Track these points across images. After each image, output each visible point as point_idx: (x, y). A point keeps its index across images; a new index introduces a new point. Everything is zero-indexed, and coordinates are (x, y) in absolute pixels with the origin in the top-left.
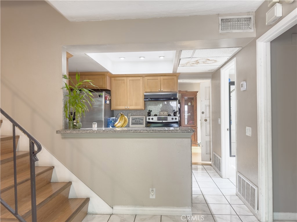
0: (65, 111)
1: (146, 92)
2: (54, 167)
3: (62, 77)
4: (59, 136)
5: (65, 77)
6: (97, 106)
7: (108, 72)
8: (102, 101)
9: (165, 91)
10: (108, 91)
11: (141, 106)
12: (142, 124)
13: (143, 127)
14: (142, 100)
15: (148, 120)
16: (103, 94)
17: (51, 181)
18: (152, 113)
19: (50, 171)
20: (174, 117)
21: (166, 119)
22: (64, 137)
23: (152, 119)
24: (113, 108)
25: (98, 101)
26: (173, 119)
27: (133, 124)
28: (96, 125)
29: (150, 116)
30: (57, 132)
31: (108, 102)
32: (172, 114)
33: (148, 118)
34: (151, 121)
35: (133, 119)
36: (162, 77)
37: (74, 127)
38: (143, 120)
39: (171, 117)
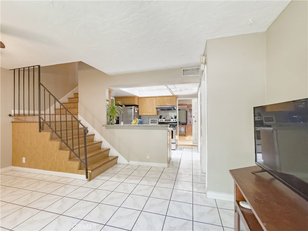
0: (107, 116)
1: (158, 106)
2: (102, 142)
3: (106, 100)
4: (104, 127)
6: (129, 114)
7: (136, 96)
8: (133, 110)
9: (168, 105)
10: (137, 106)
11: (155, 113)
12: (156, 123)
14: (155, 111)
15: (159, 121)
16: (133, 107)
17: (101, 148)
18: (162, 117)
20: (175, 119)
21: (170, 120)
22: (107, 128)
23: (162, 120)
24: (139, 115)
25: (130, 111)
26: (174, 120)
27: (151, 123)
29: (161, 119)
31: (136, 111)
32: (174, 117)
33: (159, 119)
34: (161, 121)
35: (151, 120)
36: (166, 98)
37: (112, 124)
38: (157, 121)
39: (173, 119)
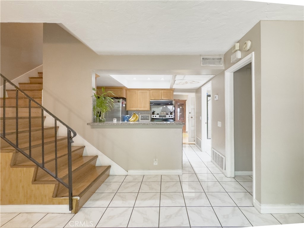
0: (93, 111)
1: (151, 100)
2: (85, 146)
3: (92, 89)
4: (89, 126)
5: (94, 89)
6: (116, 108)
7: (125, 87)
8: (120, 105)
9: (164, 99)
10: (124, 99)
11: (147, 108)
12: (148, 119)
13: (149, 121)
14: (148, 105)
15: (152, 117)
16: (121, 100)
17: (83, 156)
19: (82, 149)
20: (171, 116)
21: (165, 116)
22: (93, 127)
23: (155, 116)
24: (127, 109)
25: (117, 105)
27: (142, 119)
28: (116, 120)
29: (154, 114)
30: (88, 124)
31: (124, 105)
33: (152, 115)
35: (142, 116)
36: (162, 91)
37: (100, 121)
38: (149, 117)
39: (168, 115)
